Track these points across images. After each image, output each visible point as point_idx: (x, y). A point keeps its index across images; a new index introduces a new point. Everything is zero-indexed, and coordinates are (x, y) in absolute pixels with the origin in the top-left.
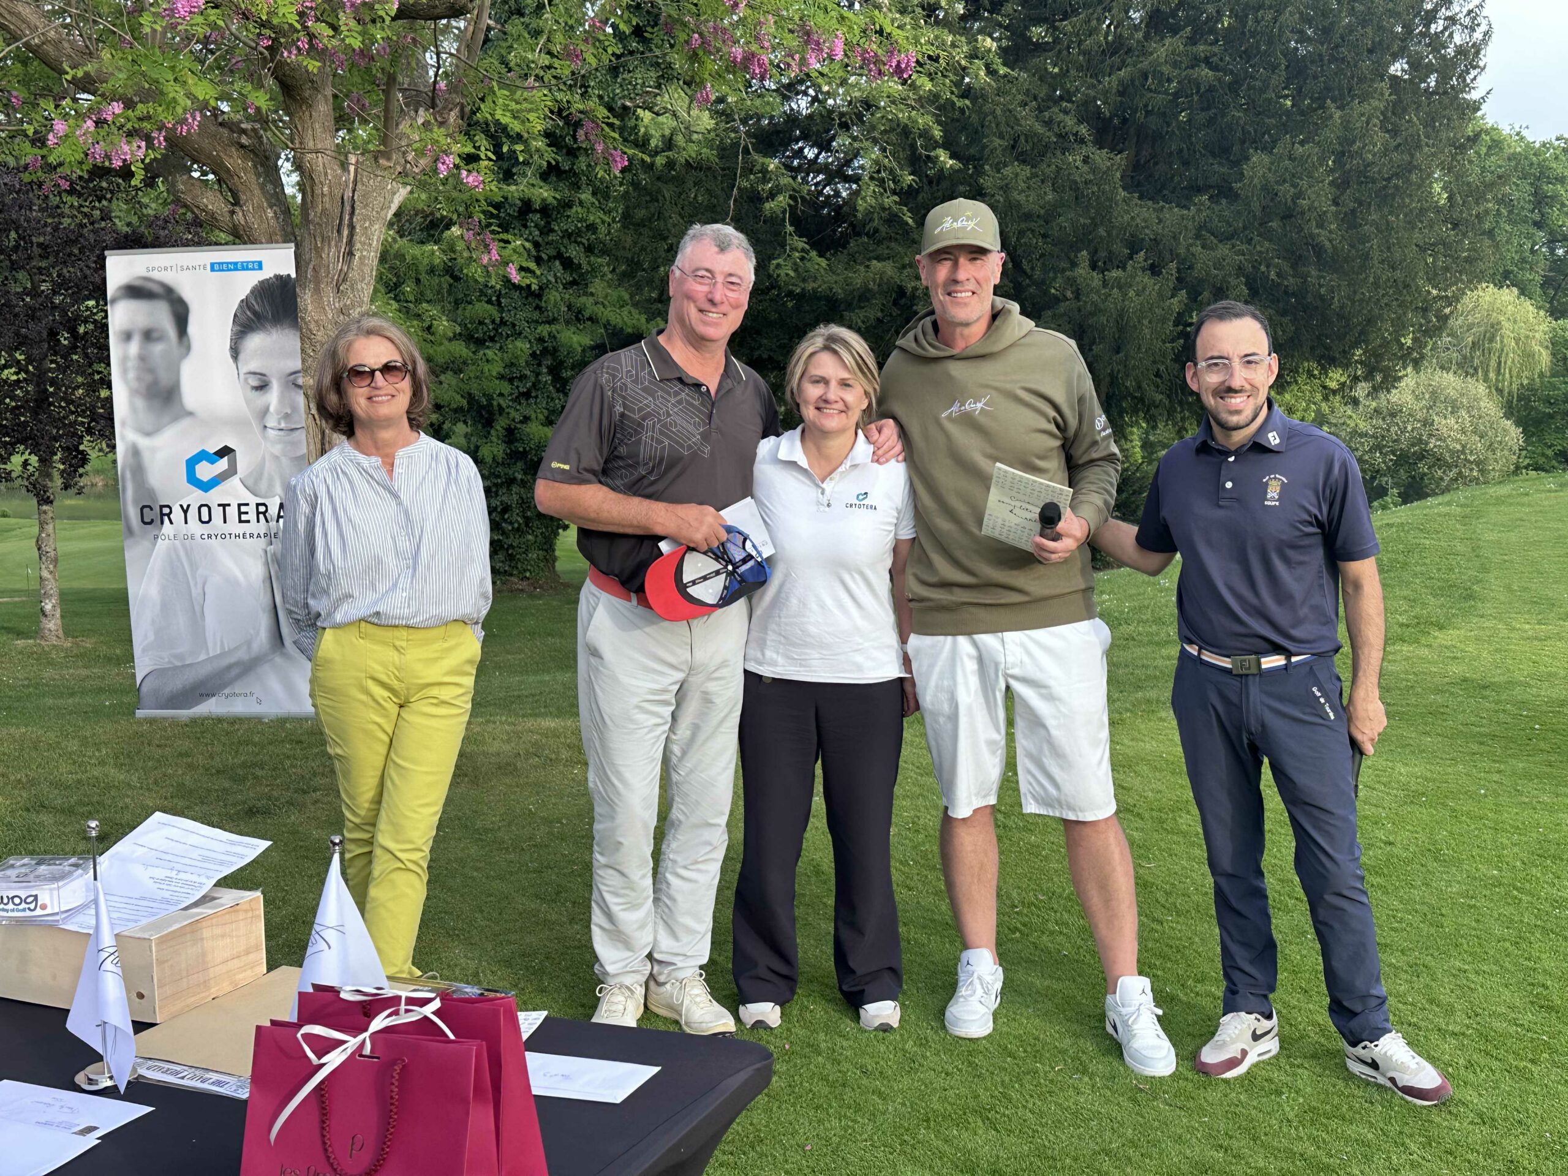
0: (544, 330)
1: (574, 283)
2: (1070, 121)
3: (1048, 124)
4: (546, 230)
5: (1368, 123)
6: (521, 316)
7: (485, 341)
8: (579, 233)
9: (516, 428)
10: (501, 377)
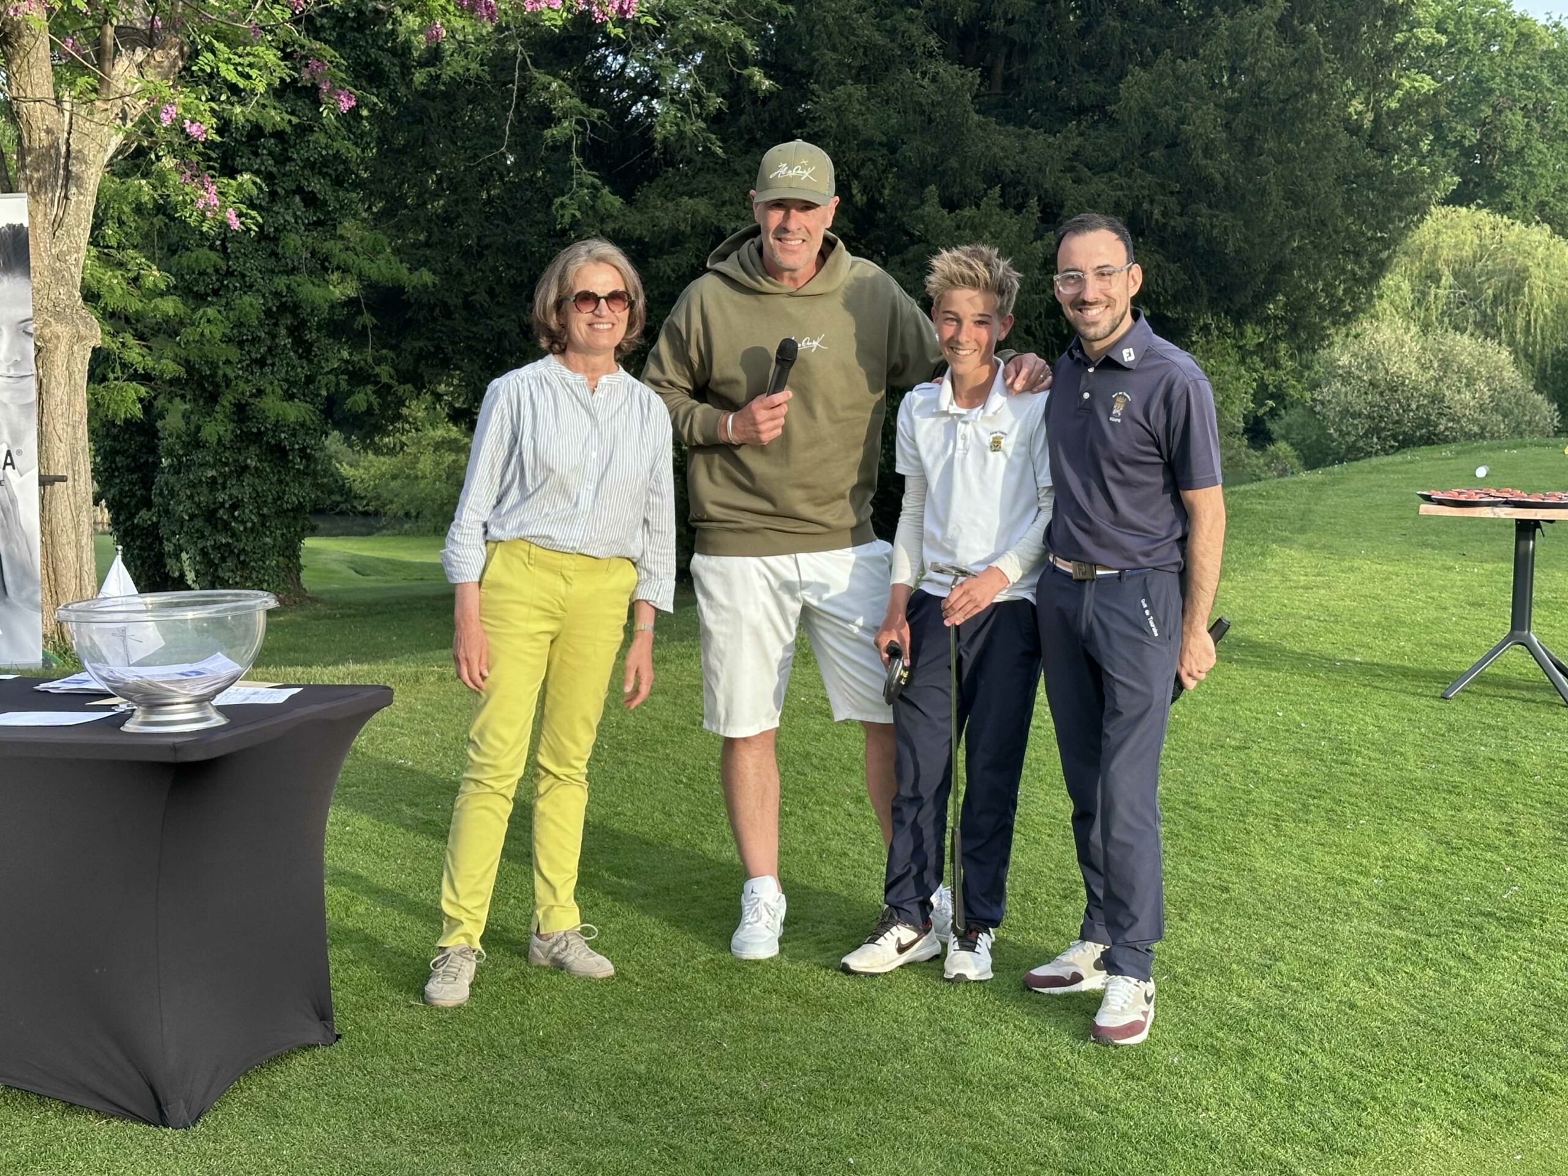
0: (281, 282)
1: (319, 223)
2: (915, 30)
3: (892, 33)
4: (282, 159)
5: (1260, 34)
6: (252, 266)
7: (208, 295)
8: (325, 162)
9: (247, 404)
10: (228, 340)
